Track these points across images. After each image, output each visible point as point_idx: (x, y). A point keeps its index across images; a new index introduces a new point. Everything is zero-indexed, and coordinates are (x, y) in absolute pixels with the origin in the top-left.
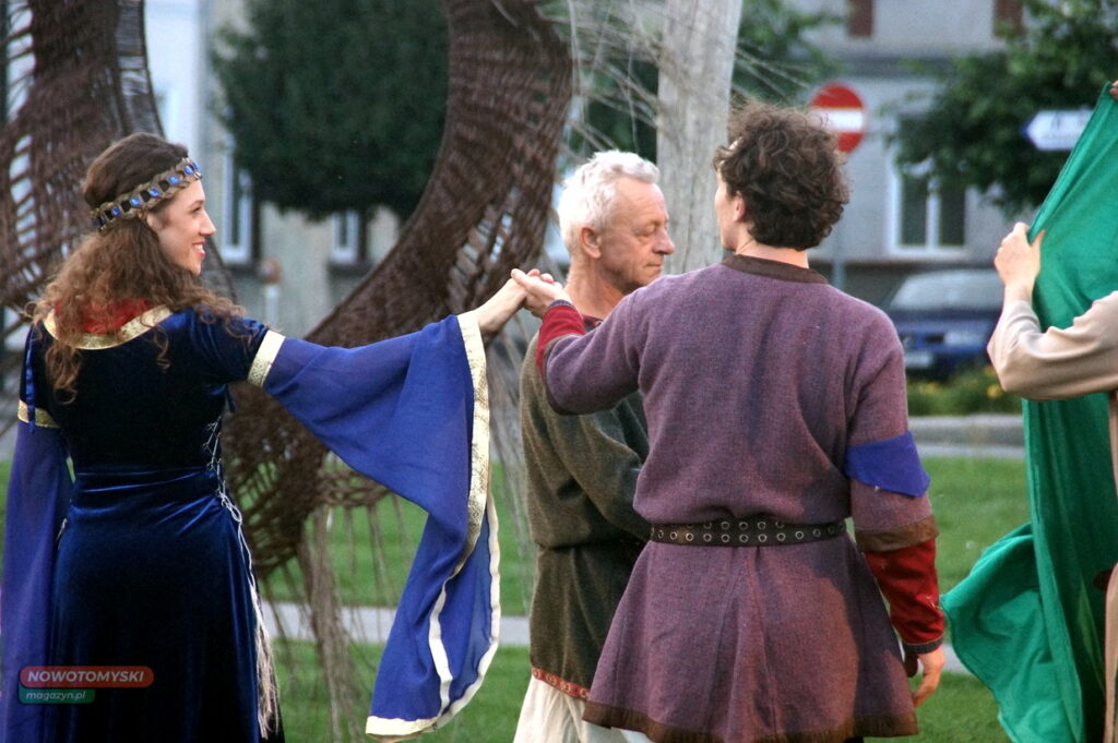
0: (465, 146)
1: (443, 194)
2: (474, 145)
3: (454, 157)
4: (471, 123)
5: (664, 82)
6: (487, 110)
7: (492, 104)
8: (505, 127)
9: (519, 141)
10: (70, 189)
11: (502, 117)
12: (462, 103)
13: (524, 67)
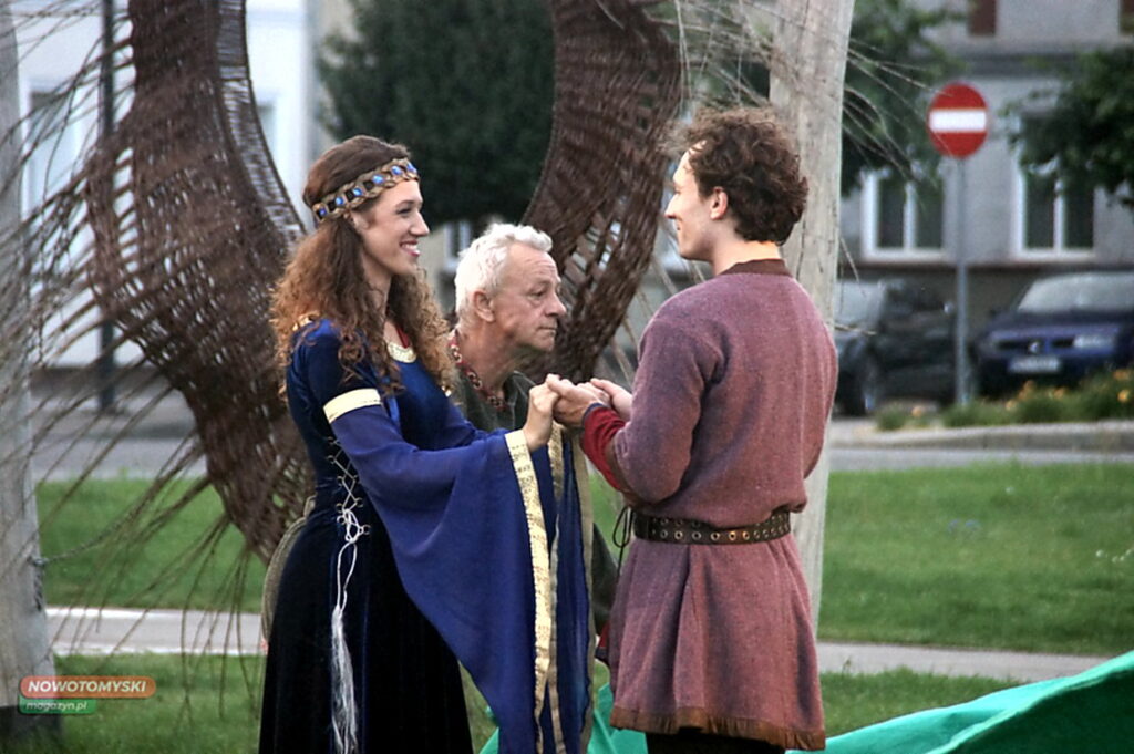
0: (573, 152)
1: (551, 203)
2: (582, 151)
3: (561, 163)
4: (578, 129)
5: (775, 83)
6: (593, 115)
7: (598, 109)
8: (612, 132)
9: (627, 146)
10: (173, 202)
11: (610, 122)
12: (569, 108)
13: (631, 70)
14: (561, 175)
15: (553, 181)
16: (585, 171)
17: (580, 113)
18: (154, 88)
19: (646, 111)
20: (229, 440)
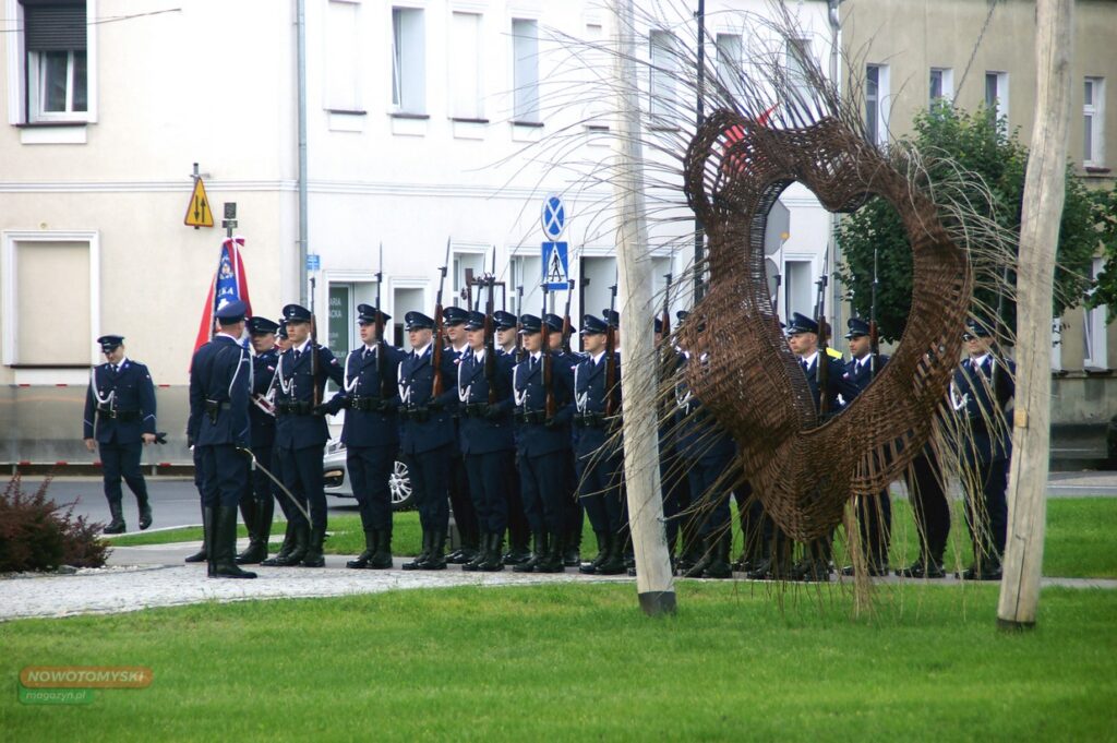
0: (922, 313)
1: (911, 338)
2: (925, 312)
3: (916, 318)
4: (925, 301)
5: (1020, 280)
6: (931, 294)
7: (934, 291)
8: (939, 303)
9: (947, 309)
10: (727, 339)
11: (939, 298)
12: (920, 291)
13: (950, 273)
14: (916, 324)
15: (913, 327)
16: (928, 322)
17: (925, 294)
18: (719, 283)
19: (957, 293)
20: (755, 458)
